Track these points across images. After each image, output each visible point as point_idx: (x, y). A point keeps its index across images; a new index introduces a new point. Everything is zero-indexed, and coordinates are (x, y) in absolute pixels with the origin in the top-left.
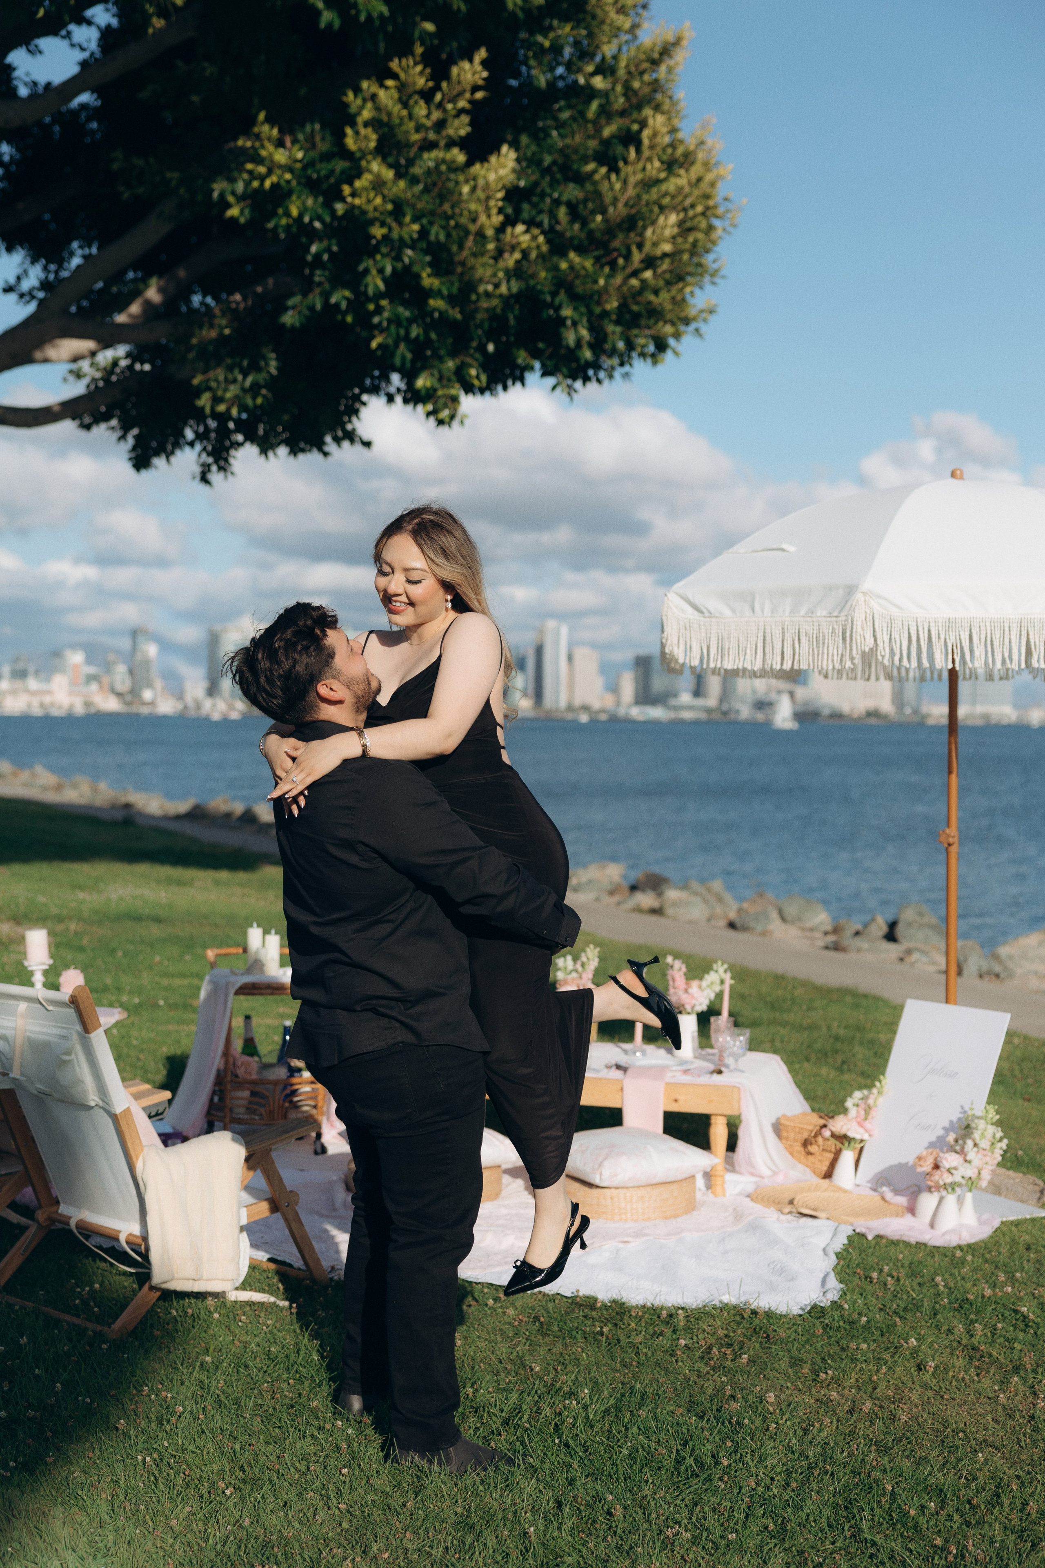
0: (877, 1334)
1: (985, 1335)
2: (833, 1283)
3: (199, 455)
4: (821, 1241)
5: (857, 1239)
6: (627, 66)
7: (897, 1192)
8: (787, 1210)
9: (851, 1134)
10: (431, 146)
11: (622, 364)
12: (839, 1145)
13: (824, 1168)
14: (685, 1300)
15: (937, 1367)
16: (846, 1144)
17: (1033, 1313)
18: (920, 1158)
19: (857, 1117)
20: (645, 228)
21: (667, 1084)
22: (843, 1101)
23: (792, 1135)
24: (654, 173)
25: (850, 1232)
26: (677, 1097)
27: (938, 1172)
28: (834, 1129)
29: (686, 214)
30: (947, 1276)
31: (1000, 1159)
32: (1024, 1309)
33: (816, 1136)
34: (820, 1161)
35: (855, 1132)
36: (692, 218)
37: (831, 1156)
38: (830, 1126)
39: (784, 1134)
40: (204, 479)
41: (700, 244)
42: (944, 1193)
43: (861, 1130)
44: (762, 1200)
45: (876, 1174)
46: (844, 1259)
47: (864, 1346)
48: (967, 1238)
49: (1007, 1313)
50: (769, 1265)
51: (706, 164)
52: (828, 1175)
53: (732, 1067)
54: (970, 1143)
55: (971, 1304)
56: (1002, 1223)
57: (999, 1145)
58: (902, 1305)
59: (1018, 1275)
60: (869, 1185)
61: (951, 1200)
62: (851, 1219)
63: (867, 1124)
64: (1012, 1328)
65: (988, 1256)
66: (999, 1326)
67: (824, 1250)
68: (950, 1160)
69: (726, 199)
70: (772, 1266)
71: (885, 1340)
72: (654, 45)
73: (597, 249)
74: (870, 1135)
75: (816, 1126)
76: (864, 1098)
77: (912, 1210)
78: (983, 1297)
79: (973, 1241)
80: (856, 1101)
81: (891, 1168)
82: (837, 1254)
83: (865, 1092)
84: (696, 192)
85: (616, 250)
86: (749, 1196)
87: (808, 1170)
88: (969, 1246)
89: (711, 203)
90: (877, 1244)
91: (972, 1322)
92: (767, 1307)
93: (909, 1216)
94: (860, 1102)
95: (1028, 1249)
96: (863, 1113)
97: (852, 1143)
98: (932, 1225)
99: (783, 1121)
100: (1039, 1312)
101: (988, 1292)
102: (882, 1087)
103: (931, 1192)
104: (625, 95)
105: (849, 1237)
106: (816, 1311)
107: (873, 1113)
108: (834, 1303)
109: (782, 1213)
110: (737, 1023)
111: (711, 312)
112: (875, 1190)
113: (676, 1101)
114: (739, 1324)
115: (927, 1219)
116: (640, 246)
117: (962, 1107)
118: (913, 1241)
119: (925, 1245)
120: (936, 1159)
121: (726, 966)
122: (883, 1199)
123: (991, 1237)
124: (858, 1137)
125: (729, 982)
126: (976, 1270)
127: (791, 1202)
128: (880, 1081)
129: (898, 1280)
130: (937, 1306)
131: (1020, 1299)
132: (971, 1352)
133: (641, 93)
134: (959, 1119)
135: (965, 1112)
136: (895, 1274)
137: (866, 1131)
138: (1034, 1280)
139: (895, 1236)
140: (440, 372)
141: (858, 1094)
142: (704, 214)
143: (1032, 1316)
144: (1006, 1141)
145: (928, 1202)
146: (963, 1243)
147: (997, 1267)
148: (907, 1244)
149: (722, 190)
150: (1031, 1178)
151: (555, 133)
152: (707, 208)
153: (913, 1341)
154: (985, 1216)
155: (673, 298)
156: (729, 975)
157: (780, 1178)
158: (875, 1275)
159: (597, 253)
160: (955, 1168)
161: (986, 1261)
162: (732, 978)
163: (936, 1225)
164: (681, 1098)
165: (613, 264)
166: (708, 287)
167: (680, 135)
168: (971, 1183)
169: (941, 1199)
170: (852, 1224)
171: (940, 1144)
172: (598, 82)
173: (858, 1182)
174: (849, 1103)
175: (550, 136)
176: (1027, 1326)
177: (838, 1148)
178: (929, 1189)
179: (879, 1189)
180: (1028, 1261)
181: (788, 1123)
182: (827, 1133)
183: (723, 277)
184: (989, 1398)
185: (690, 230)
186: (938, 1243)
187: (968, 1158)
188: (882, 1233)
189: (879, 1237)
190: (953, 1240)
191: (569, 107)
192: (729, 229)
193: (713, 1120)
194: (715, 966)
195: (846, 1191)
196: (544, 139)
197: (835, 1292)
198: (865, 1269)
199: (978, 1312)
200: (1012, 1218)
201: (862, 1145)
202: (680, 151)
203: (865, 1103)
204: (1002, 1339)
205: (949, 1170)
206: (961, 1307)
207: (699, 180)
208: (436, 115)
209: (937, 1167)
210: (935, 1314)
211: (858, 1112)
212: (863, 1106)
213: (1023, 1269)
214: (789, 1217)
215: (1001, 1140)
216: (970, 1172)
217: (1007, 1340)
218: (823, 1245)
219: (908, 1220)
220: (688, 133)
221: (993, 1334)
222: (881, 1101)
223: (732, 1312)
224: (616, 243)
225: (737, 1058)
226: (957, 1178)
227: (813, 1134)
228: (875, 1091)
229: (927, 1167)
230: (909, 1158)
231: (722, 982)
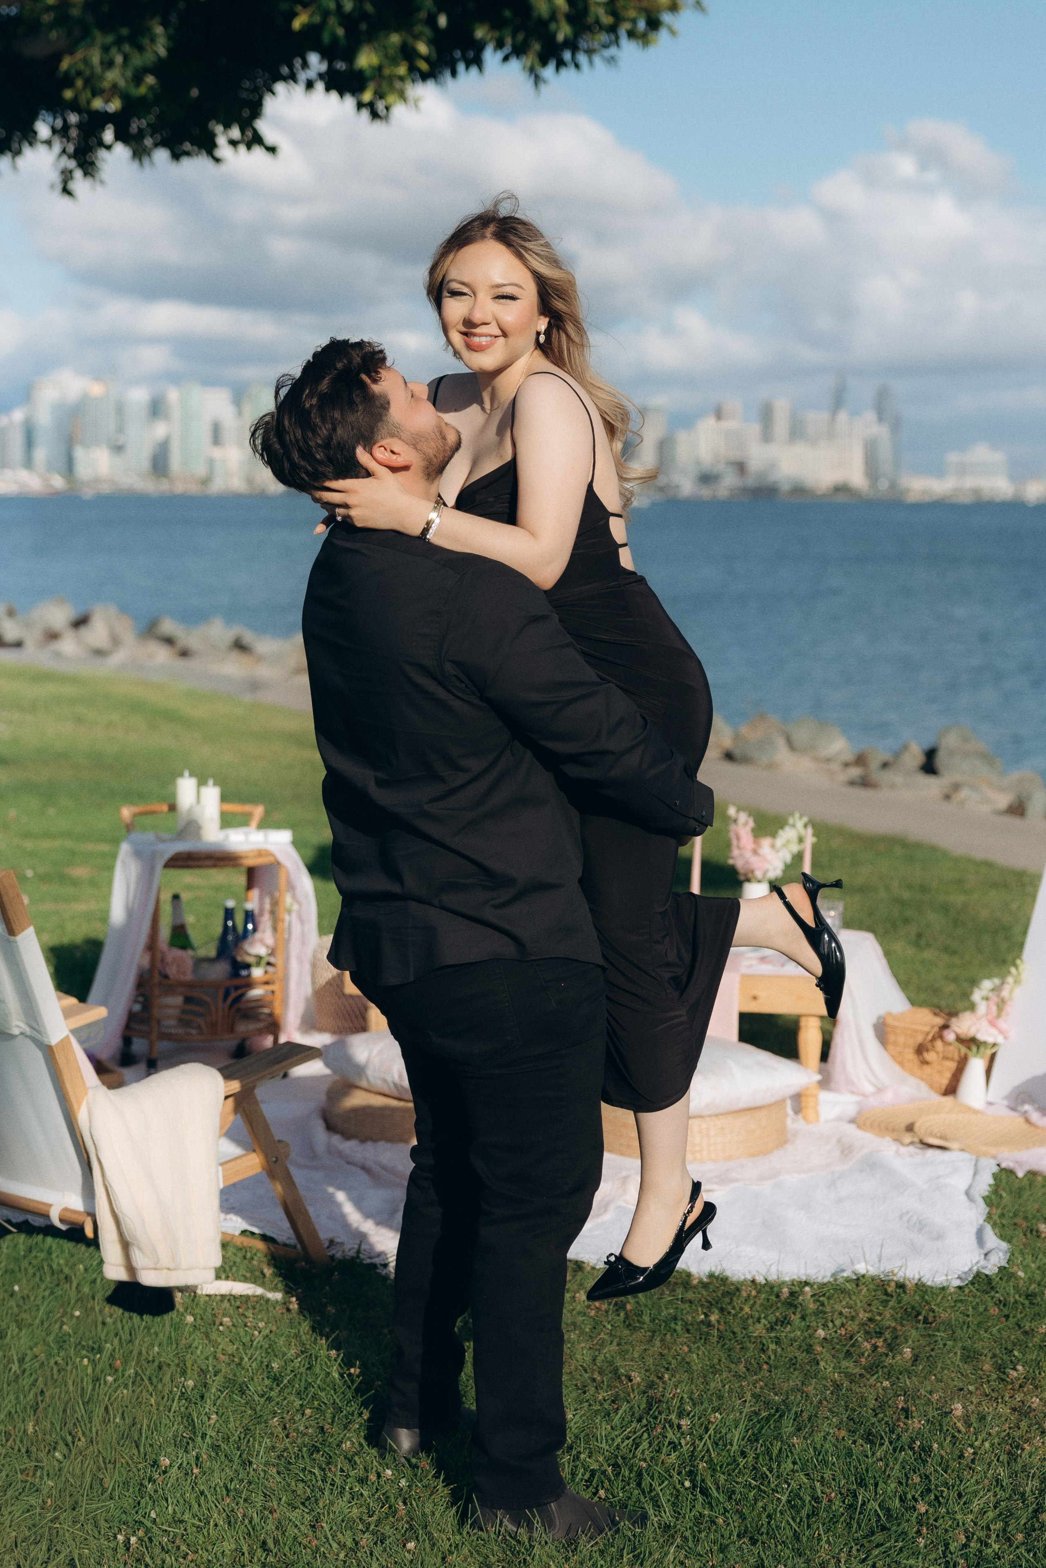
3: (58, 158)
5: (1006, 1180)
7: (1043, 1111)
8: (907, 1138)
9: (981, 1037)
12: (964, 1050)
13: (945, 1081)
14: (809, 1271)
16: (974, 1049)
19: (987, 1014)
21: (744, 977)
22: (966, 995)
23: (901, 1039)
25: (995, 1168)
26: (754, 992)
28: (959, 1031)
33: (934, 1039)
34: (940, 1072)
35: (986, 1034)
37: (954, 1065)
38: (953, 1027)
39: (891, 1038)
40: (66, 189)
43: (994, 1031)
44: (871, 1125)
45: (1016, 1088)
46: (997, 1207)
50: (901, 1217)
52: (951, 1090)
60: (1006, 1103)
62: (992, 1150)
63: (1001, 1023)
70: (906, 1218)
74: (1005, 1038)
75: (933, 1027)
76: (996, 990)
80: (985, 993)
81: (1037, 1079)
82: (985, 1199)
83: (998, 980)
86: (852, 1121)
87: (922, 1084)
90: (1031, 1182)
92: (917, 1277)
94: (990, 994)
96: (994, 1008)
97: (982, 1049)
102: (1019, 974)
105: (994, 1175)
106: (981, 1282)
107: (1008, 1009)
108: (1002, 1269)
109: (903, 1144)
112: (1013, 1109)
113: (755, 998)
114: (885, 1303)
121: (805, 821)
122: (1028, 1121)
124: (990, 1040)
125: (810, 840)
127: (909, 1128)
128: (1016, 969)
137: (1001, 1032)
140: (385, 47)
141: (987, 984)
156: (811, 832)
157: (888, 1097)
158: (1042, 1227)
162: (814, 835)
164: (761, 994)
170: (994, 1157)
173: (990, 1098)
174: (976, 996)
177: (963, 1054)
179: (1020, 1108)
181: (896, 1023)
182: (950, 1036)
188: (1035, 1168)
189: (1031, 1173)
193: (803, 1022)
194: (791, 821)
195: (976, 1112)
197: (1001, 1254)
198: (1026, 1218)
201: (993, 1051)
203: (998, 996)
211: (988, 1007)
212: (994, 999)
214: (911, 1149)
218: (964, 1187)
222: (1017, 992)
223: (871, 1286)
227: (930, 1037)
228: (1010, 980)
231: (801, 840)
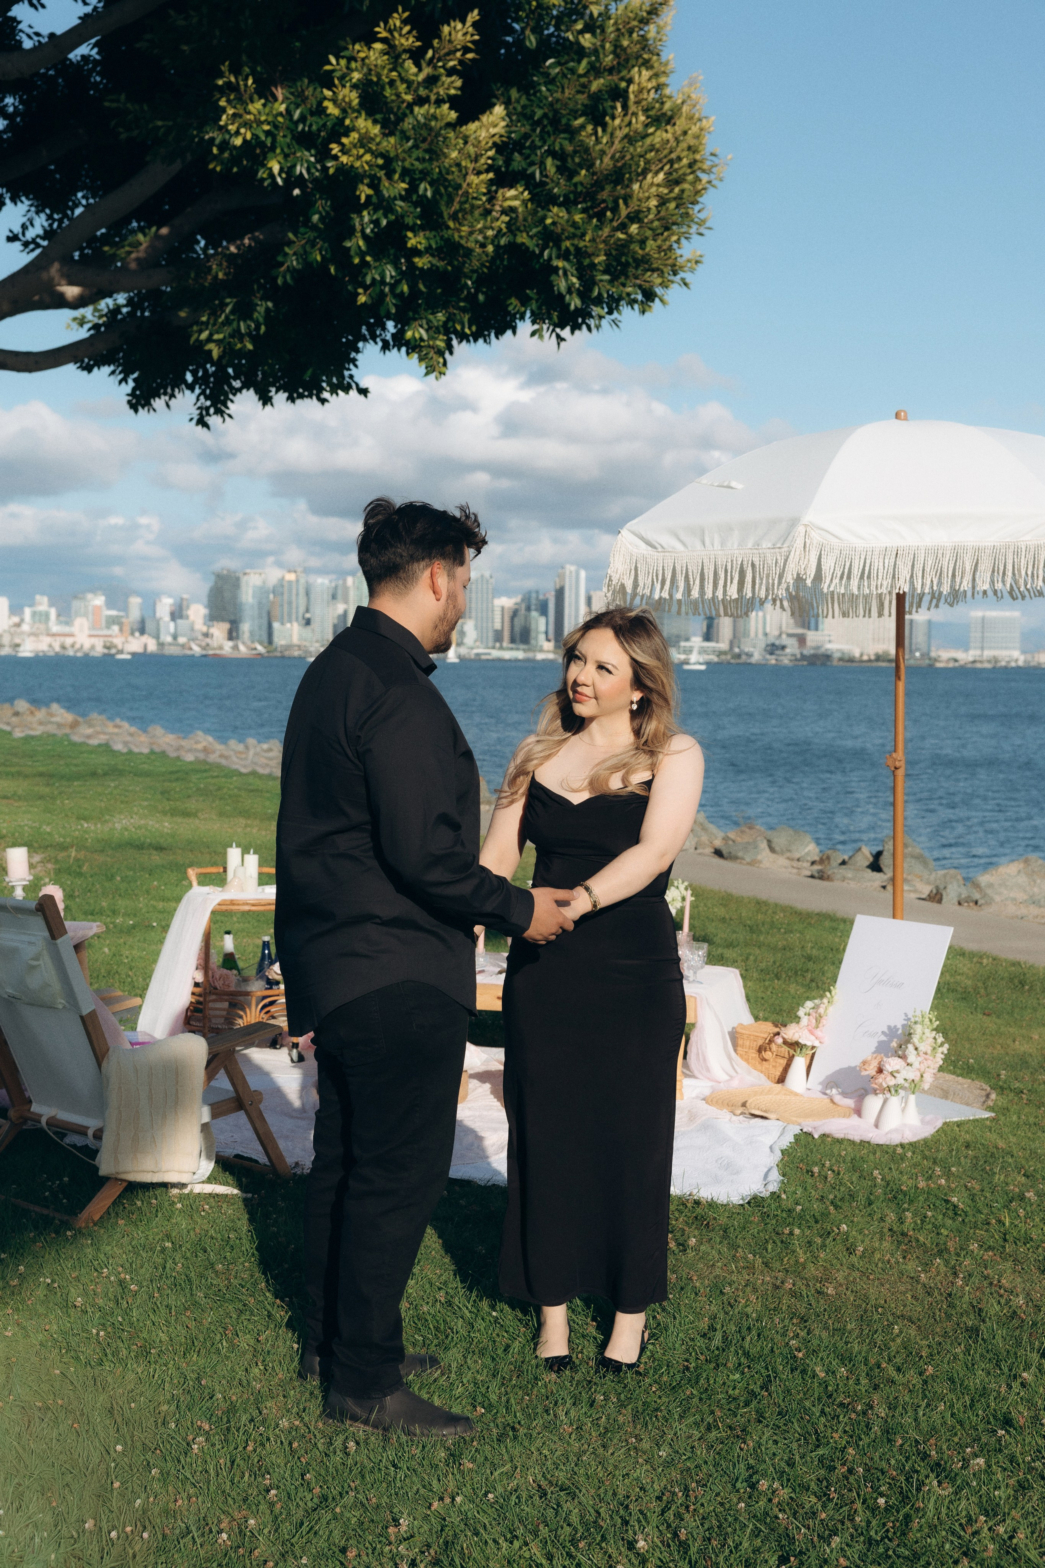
0: (812, 1221)
1: (915, 1223)
2: (775, 1176)
3: (198, 399)
4: (769, 1140)
5: (804, 1139)
6: (616, 23)
7: (844, 1094)
8: (739, 1112)
9: (802, 1041)
10: (421, 101)
11: (610, 313)
12: (792, 1052)
13: (777, 1073)
15: (865, 1249)
16: (798, 1050)
17: (963, 1203)
18: (864, 1063)
19: (808, 1025)
20: (631, 180)
22: (795, 1011)
23: (747, 1043)
24: (640, 127)
25: (798, 1131)
27: (882, 1076)
28: (786, 1036)
29: (671, 166)
30: (886, 1170)
31: (941, 1062)
32: (955, 1200)
33: (769, 1043)
34: (774, 1067)
35: (806, 1039)
36: (676, 170)
37: (784, 1062)
38: (782, 1034)
39: (740, 1042)
40: (202, 422)
41: (685, 196)
42: (888, 1095)
43: (813, 1038)
44: (717, 1102)
45: (827, 1078)
46: (789, 1155)
47: (797, 1231)
48: (910, 1137)
49: (938, 1203)
50: (716, 1161)
51: (691, 118)
52: (781, 1080)
53: (691, 979)
54: (910, 1047)
55: (905, 1195)
56: (945, 1123)
57: (940, 1050)
58: (839, 1196)
59: (953, 1169)
60: (820, 1088)
61: (894, 1102)
62: (800, 1120)
63: (818, 1032)
64: (941, 1217)
65: (927, 1153)
66: (929, 1214)
67: (771, 1148)
68: (893, 1064)
69: (712, 154)
70: (719, 1162)
71: (819, 1226)
72: (643, 3)
73: (584, 201)
74: (821, 1042)
75: (769, 1034)
76: (816, 1008)
77: (858, 1112)
78: (917, 1188)
79: (915, 1140)
80: (807, 1010)
81: (840, 1072)
82: (783, 1152)
83: (817, 1001)
84: (684, 145)
85: (604, 201)
86: (704, 1099)
87: (762, 1075)
88: (911, 1144)
89: (698, 157)
90: (823, 1142)
91: (904, 1211)
92: (710, 1197)
93: (856, 1117)
94: (811, 1011)
95: (967, 1147)
96: (813, 1021)
97: (804, 1050)
98: (877, 1126)
99: (739, 1030)
100: (970, 1202)
101: (922, 1184)
102: (832, 996)
103: (876, 1094)
104: (614, 52)
105: (795, 1136)
106: (755, 1202)
107: (823, 1021)
108: (773, 1193)
109: (734, 1114)
110: (698, 938)
111: (697, 262)
112: (825, 1094)
115: (872, 1121)
116: (627, 198)
117: (906, 1015)
118: (857, 1139)
119: (868, 1143)
120: (880, 1063)
121: (686, 884)
122: (832, 1101)
123: (933, 1136)
124: (809, 1044)
125: (689, 896)
126: (915, 1165)
127: (744, 1105)
128: (830, 991)
129: (839, 1174)
130: (872, 1197)
131: (953, 1191)
132: (900, 1238)
133: (629, 51)
134: (904, 1026)
135: (909, 1019)
136: (836, 1169)
137: (819, 1038)
138: (969, 1173)
139: (839, 1135)
140: (429, 322)
141: (809, 1004)
142: (690, 166)
143: (961, 1206)
144: (946, 1046)
145: (873, 1104)
146: (906, 1141)
147: (935, 1162)
148: (852, 1143)
149: (709, 144)
150: (978, 1083)
151: (544, 89)
152: (695, 161)
153: (844, 1227)
154: (928, 1118)
155: (659, 247)
156: (689, 892)
157: (735, 1083)
158: (816, 1170)
159: (584, 205)
160: (898, 1072)
161: (925, 1157)
163: (880, 1125)
165: (601, 216)
166: (695, 238)
167: (667, 91)
168: (914, 1086)
169: (885, 1101)
170: (800, 1125)
171: (883, 1049)
172: (587, 40)
173: (809, 1086)
174: (801, 1013)
175: (540, 91)
176: (956, 1214)
177: (790, 1054)
178: (875, 1092)
179: (828, 1092)
180: (966, 1157)
181: (744, 1032)
182: (779, 1040)
183: (710, 228)
184: (912, 1278)
185: (677, 182)
186: (881, 1141)
187: (909, 1061)
188: (827, 1131)
189: (824, 1136)
190: (896, 1139)
191: (559, 63)
192: (714, 182)
195: (797, 1095)
196: (535, 94)
197: (776, 1184)
198: (808, 1165)
199: (911, 1202)
200: (956, 1119)
201: (813, 1051)
202: (667, 106)
203: (816, 1013)
204: (930, 1226)
205: (892, 1074)
206: (896, 1198)
207: (685, 133)
208: (427, 71)
209: (880, 1071)
210: (870, 1204)
211: (809, 1021)
212: (814, 1015)
213: (959, 1164)
214: (740, 1118)
215: (942, 1045)
216: (911, 1074)
217: (935, 1226)
218: (771, 1144)
219: (855, 1120)
220: (675, 89)
221: (923, 1222)
222: (831, 1009)
224: (604, 195)
225: (696, 970)
226: (900, 1080)
227: (766, 1041)
228: (825, 1001)
229: (872, 1070)
230: (855, 1062)
231: (684, 899)
